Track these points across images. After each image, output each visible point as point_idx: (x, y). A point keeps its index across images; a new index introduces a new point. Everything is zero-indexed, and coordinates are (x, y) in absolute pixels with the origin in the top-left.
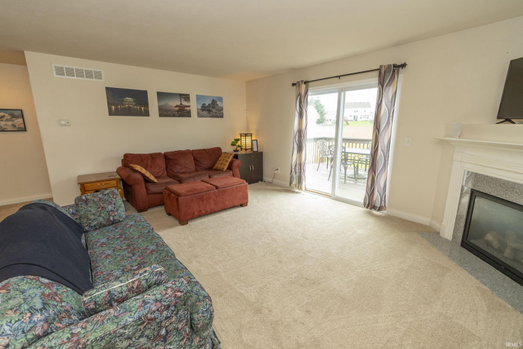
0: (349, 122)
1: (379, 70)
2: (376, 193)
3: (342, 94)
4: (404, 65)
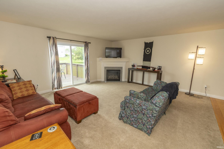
4: (90, 43)
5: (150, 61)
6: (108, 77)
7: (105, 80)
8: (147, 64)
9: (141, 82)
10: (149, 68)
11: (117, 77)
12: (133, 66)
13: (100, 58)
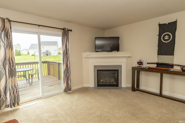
2: (70, 83)
4: (71, 30)
5: (173, 54)
6: (100, 81)
7: (95, 85)
8: (165, 59)
9: (158, 92)
10: (172, 66)
11: (114, 81)
12: (140, 63)
13: (88, 53)
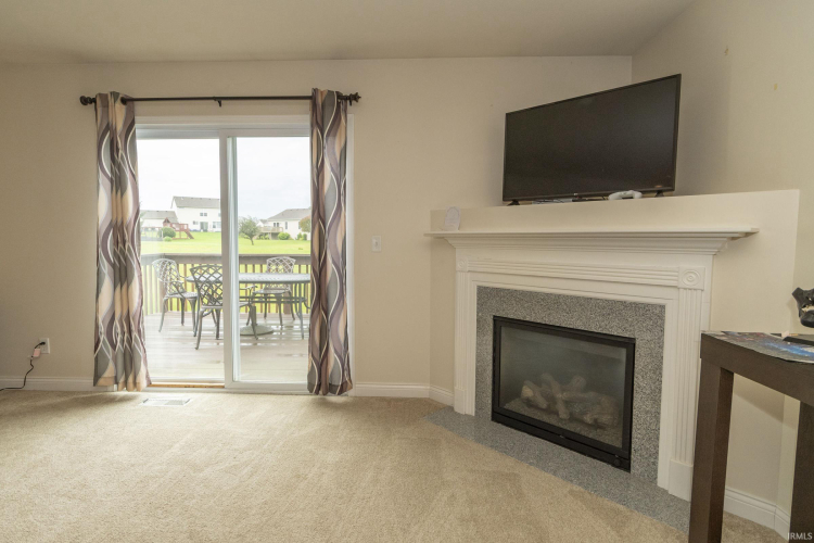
0: (192, 234)
1: (313, 98)
2: (333, 356)
3: (230, 141)
4: (355, 97)
